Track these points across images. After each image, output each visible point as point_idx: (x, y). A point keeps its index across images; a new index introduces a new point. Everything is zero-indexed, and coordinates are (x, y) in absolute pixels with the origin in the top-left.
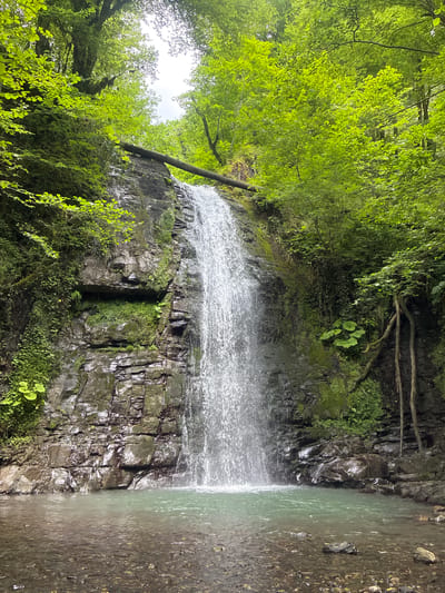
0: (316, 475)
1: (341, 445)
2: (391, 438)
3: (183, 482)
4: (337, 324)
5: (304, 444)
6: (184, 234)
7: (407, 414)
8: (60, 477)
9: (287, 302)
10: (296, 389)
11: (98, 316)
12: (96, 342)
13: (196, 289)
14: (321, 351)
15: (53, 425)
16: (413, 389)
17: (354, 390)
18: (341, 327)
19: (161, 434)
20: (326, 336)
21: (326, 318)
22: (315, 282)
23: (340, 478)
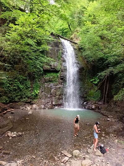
0: (86, 107)
1: (92, 102)
2: (101, 101)
3: (63, 108)
5: (85, 102)
6: (63, 56)
8: (43, 106)
9: (84, 72)
10: (84, 91)
11: (46, 76)
12: (46, 81)
13: (66, 70)
14: (90, 84)
15: (41, 97)
16: (107, 92)
17: (96, 92)
18: (95, 79)
19: (59, 99)
20: (91, 80)
21: (92, 76)
22: (90, 68)
23: (91, 108)
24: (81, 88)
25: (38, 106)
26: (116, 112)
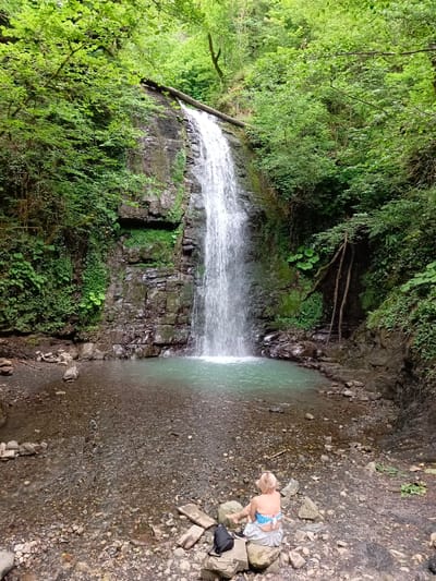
0: (274, 352)
1: (292, 335)
2: (324, 331)
3: (190, 354)
4: (300, 250)
5: (268, 332)
6: (193, 170)
7: (337, 316)
8: (119, 350)
9: (267, 231)
10: (267, 296)
11: (131, 240)
12: (132, 260)
13: (202, 220)
14: (287, 270)
15: (111, 318)
16: (344, 301)
17: (306, 300)
18: (303, 253)
19: (177, 324)
20: (292, 259)
21: (294, 245)
22: (289, 216)
23: (287, 356)
24: (255, 285)
25: (101, 348)
26: (374, 366)
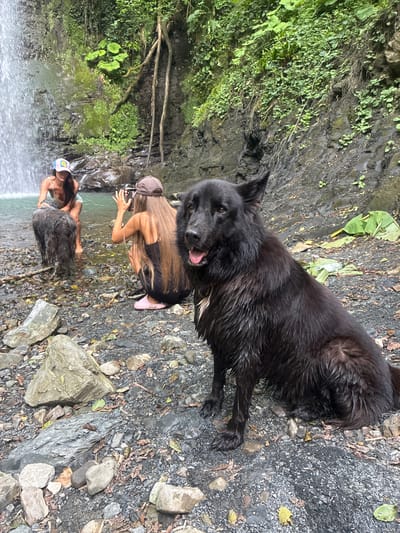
1: (102, 160)
2: (143, 153)
4: (102, 45)
5: (70, 159)
10: (61, 109)
14: (86, 72)
16: (164, 113)
17: (115, 112)
18: (105, 49)
20: (91, 56)
23: (99, 185)
